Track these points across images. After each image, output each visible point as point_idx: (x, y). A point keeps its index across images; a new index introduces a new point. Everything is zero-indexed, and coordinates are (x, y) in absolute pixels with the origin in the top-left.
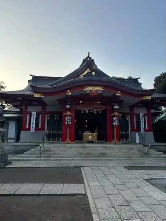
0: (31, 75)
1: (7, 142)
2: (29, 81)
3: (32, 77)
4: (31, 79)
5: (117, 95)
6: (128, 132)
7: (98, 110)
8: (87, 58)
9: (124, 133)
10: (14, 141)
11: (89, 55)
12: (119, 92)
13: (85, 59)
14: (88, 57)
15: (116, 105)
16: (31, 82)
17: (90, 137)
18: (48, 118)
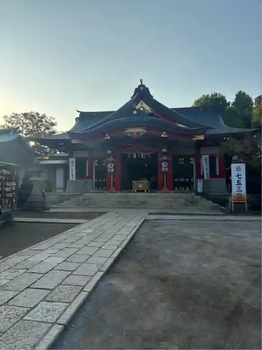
0: (78, 111)
1: (55, 192)
2: (77, 119)
3: (79, 113)
4: (78, 116)
5: (163, 136)
6: (192, 180)
7: (147, 154)
8: (140, 86)
9: (187, 180)
10: (62, 191)
11: (142, 83)
12: (164, 133)
13: (137, 88)
14: (142, 85)
15: (164, 148)
16: (78, 120)
17: (141, 186)
18: (96, 164)
